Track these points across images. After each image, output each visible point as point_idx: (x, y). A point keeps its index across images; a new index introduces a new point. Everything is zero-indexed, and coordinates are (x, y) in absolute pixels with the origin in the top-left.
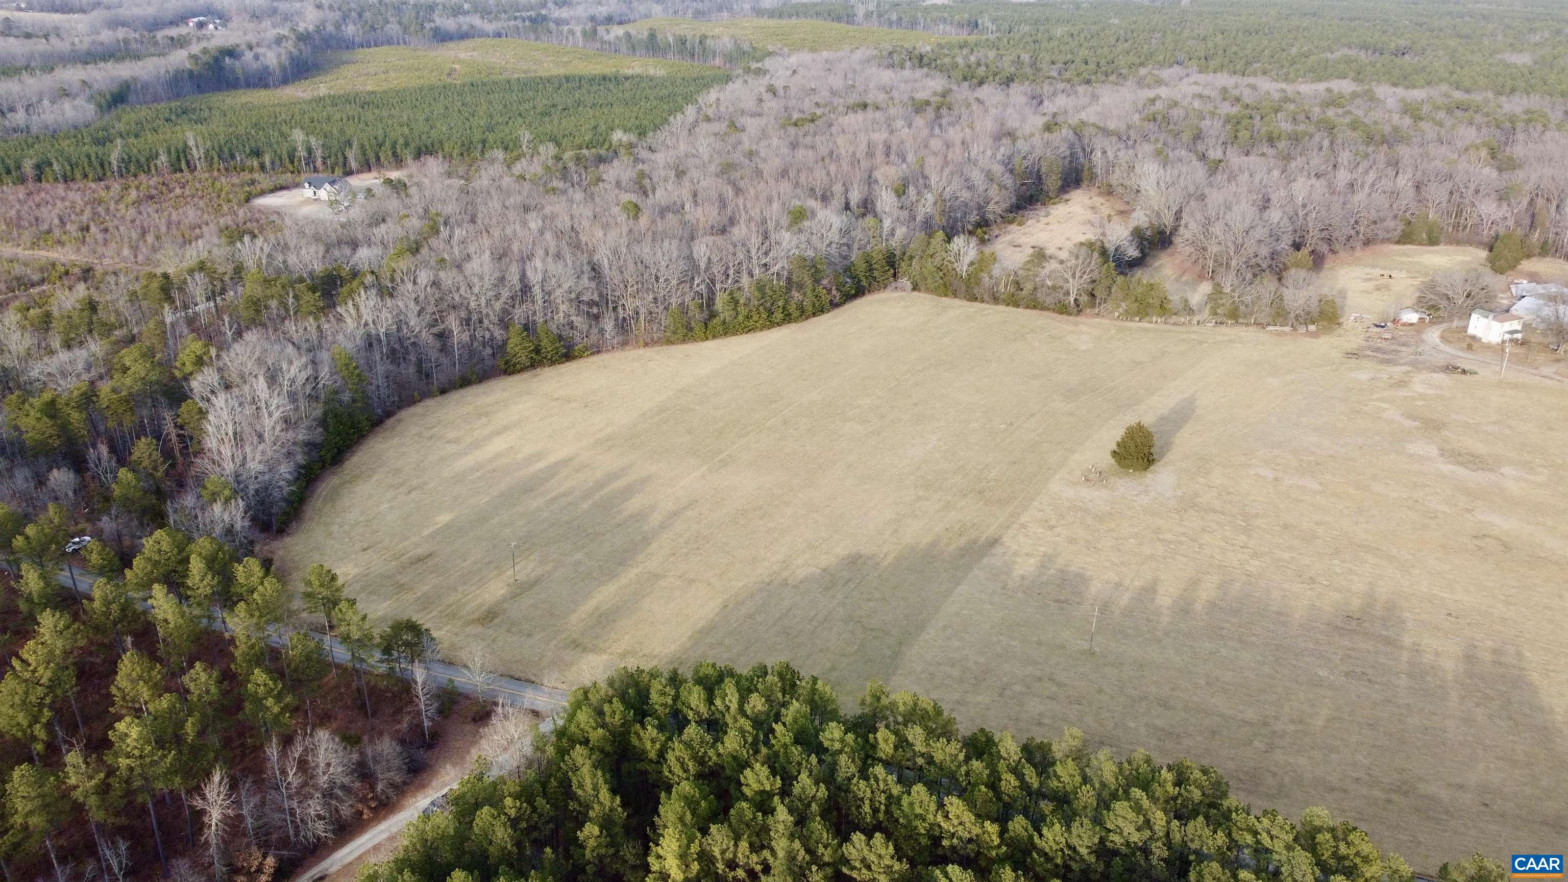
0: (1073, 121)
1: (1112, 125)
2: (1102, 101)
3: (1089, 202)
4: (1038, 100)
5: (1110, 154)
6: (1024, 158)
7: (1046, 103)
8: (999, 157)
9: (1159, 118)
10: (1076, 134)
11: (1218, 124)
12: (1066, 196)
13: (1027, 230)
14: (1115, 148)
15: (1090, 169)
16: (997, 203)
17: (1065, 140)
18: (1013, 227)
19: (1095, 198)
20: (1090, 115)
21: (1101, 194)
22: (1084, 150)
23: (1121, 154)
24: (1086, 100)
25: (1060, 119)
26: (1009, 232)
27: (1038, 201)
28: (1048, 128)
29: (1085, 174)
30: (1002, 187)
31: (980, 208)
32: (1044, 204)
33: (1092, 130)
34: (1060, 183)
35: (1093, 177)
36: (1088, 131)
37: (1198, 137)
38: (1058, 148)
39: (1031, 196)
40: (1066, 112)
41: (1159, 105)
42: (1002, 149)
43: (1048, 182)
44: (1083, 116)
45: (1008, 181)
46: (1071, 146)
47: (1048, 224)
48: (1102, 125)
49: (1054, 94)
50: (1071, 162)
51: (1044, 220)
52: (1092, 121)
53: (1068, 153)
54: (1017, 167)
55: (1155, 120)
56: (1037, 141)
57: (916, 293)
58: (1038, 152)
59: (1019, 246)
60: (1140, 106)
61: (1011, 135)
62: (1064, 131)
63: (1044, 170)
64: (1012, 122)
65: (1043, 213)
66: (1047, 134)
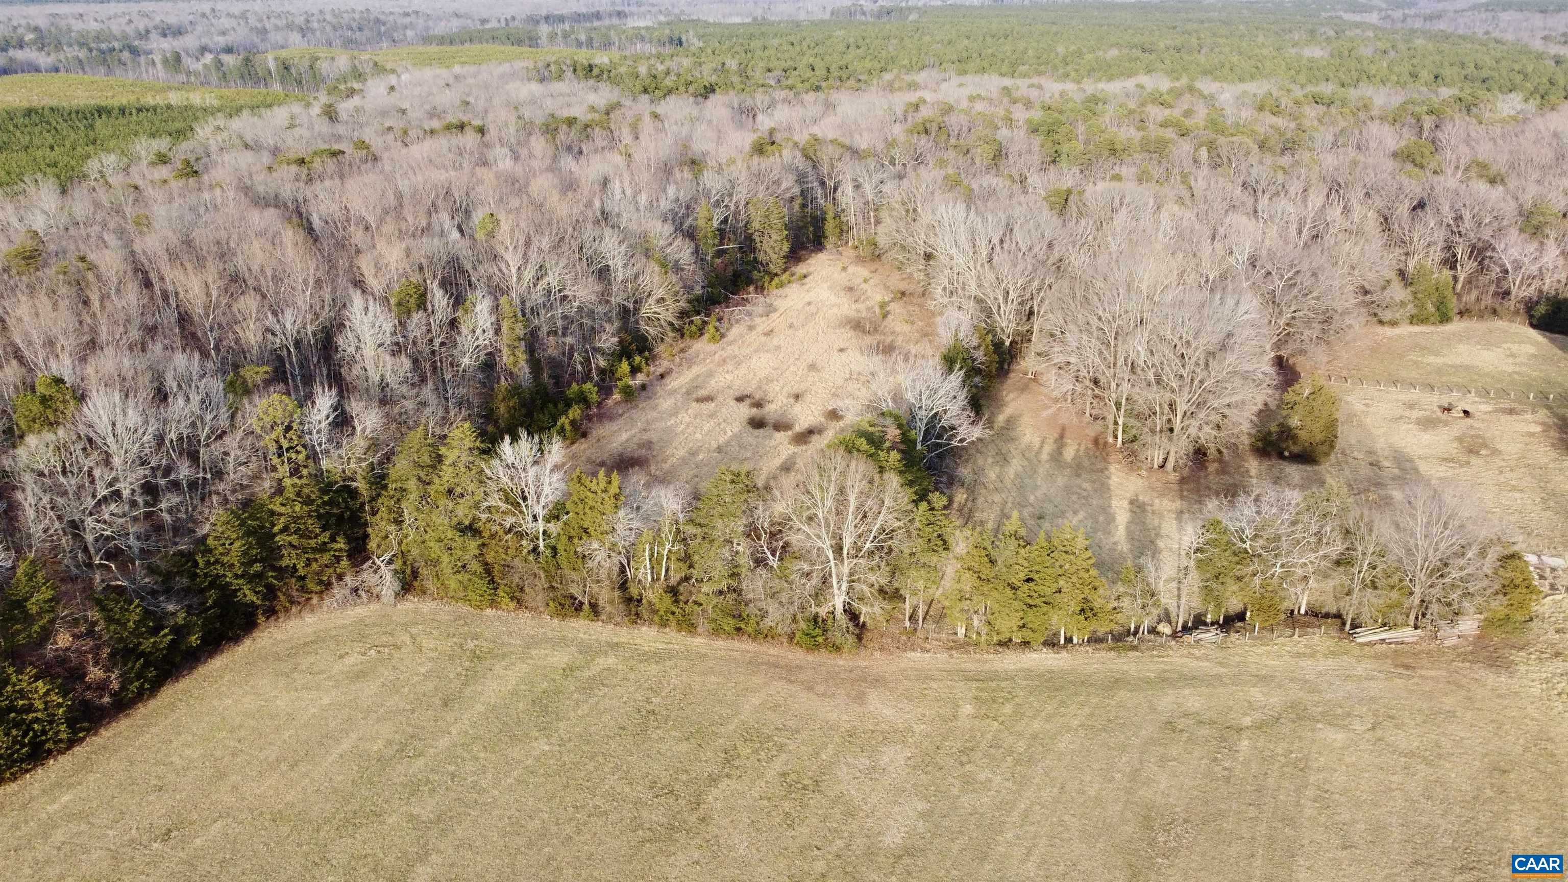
0: (802, 137)
1: (862, 143)
2: (839, 110)
3: (842, 279)
4: (750, 113)
5: (868, 188)
6: (717, 204)
7: (760, 117)
8: (665, 205)
9: (934, 129)
10: (807, 157)
11: (1020, 134)
12: (801, 269)
13: (731, 350)
14: (877, 177)
15: (837, 216)
16: (661, 300)
17: (790, 168)
18: (701, 346)
19: (852, 269)
20: (827, 129)
21: (860, 260)
22: (823, 184)
23: (887, 188)
24: (817, 110)
25: (778, 137)
26: (691, 363)
27: (750, 281)
28: (759, 149)
29: (830, 226)
30: (670, 267)
31: (625, 313)
32: (760, 289)
33: (836, 152)
34: (786, 247)
35: (843, 230)
36: (826, 154)
37: (999, 155)
38: (778, 183)
39: (736, 275)
40: (790, 128)
41: (925, 112)
42: (671, 191)
43: (765, 246)
44: (816, 130)
45: (683, 252)
46: (801, 179)
47: (768, 334)
48: (847, 141)
49: (772, 105)
50: (804, 206)
51: (762, 324)
52: (831, 136)
53: (796, 190)
54: (701, 223)
55: (926, 131)
56: (740, 172)
57: (411, 603)
58: (741, 194)
59: (709, 399)
60: (899, 113)
61: (695, 164)
62: (787, 154)
63: (756, 225)
64: (701, 144)
65: (760, 309)
66: (756, 159)
